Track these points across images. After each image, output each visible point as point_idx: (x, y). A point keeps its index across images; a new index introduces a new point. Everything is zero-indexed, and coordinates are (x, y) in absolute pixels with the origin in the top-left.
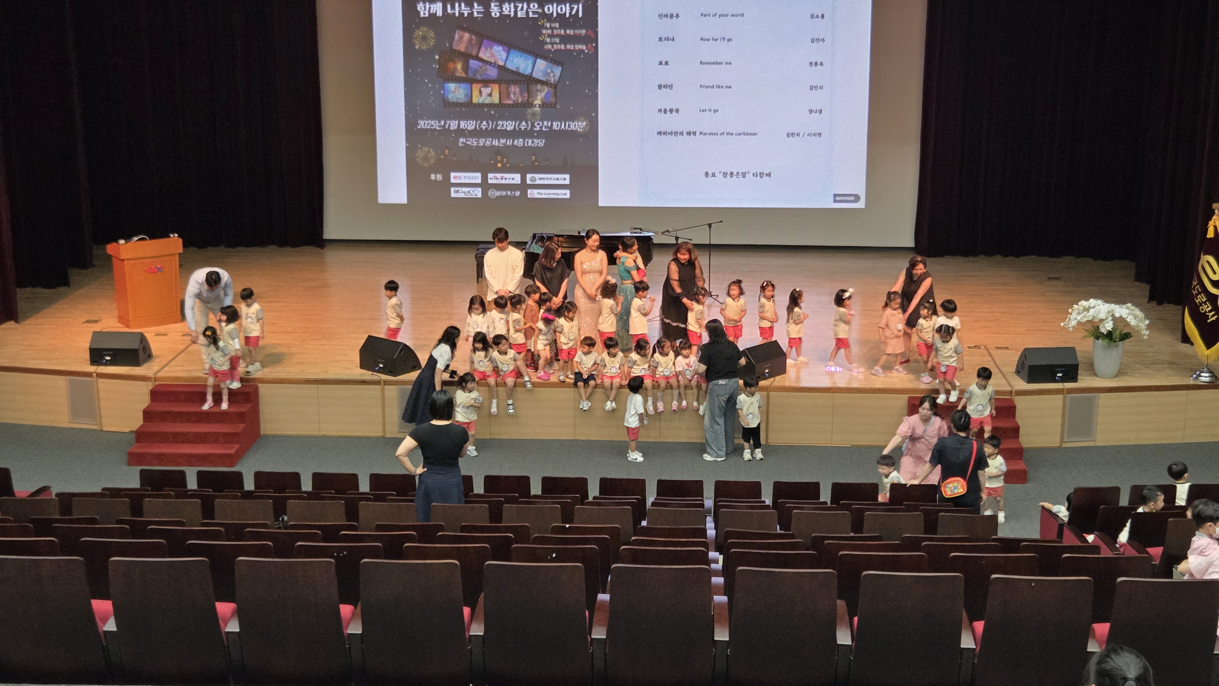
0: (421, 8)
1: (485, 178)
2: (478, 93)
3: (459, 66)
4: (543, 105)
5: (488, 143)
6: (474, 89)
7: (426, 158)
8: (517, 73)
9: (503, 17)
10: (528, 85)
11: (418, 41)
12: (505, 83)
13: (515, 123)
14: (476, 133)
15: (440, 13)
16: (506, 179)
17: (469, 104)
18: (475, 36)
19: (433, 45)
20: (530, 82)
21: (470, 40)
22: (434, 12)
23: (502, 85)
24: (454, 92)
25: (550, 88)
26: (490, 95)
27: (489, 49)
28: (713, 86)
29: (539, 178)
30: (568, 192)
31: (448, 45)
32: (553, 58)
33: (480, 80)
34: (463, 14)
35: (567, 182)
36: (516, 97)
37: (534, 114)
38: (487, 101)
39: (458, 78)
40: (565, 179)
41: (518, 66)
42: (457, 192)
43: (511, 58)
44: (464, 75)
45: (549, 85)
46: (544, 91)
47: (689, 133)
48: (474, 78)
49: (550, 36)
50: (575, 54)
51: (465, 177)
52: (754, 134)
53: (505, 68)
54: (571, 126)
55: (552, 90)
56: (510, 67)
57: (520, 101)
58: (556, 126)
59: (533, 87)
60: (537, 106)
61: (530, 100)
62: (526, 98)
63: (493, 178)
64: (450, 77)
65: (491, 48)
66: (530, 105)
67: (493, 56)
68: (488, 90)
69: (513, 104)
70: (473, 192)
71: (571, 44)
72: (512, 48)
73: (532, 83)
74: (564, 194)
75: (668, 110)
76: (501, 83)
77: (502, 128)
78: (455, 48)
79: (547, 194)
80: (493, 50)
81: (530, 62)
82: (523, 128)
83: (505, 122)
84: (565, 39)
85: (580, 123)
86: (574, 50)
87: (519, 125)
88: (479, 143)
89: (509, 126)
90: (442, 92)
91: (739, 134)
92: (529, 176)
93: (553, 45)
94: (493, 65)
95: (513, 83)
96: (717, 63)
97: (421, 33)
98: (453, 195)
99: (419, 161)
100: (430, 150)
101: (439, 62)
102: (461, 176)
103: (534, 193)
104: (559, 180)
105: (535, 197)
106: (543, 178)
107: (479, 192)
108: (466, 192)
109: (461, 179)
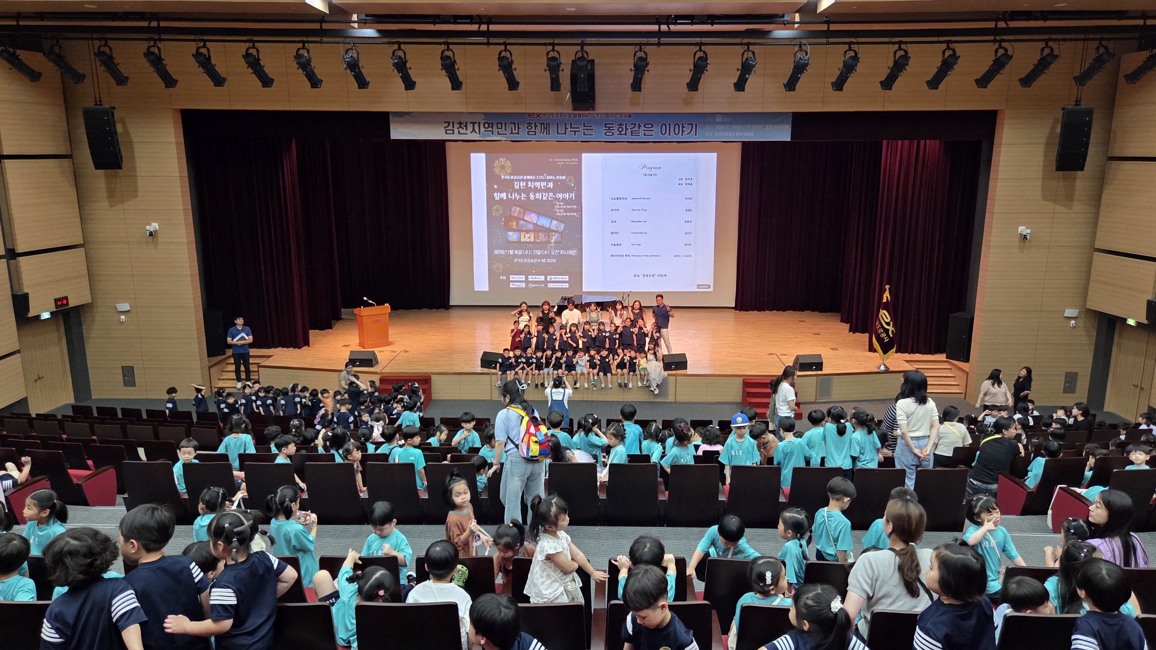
0: (496, 195)
1: (527, 278)
2: (524, 236)
3: (514, 224)
4: (555, 243)
5: (528, 261)
6: (521, 234)
7: (498, 268)
8: (542, 227)
9: (536, 200)
11: (494, 211)
12: (537, 232)
13: (542, 252)
14: (523, 256)
15: (505, 198)
16: (537, 279)
17: (519, 242)
18: (522, 209)
19: (502, 214)
20: (549, 231)
21: (520, 211)
22: (502, 197)
24: (511, 236)
25: (559, 234)
26: (529, 238)
28: (638, 232)
29: (553, 278)
31: (509, 213)
32: (560, 220)
33: (524, 230)
34: (517, 198)
35: (567, 280)
36: (542, 238)
37: (551, 247)
38: (528, 240)
39: (513, 230)
40: (566, 278)
41: (543, 224)
42: (513, 285)
43: (539, 220)
44: (517, 228)
46: (556, 235)
47: (626, 256)
48: (522, 229)
49: (558, 209)
50: (572, 218)
52: (657, 256)
53: (537, 224)
54: (569, 253)
55: (560, 236)
56: (539, 224)
57: (544, 241)
58: (562, 252)
59: (551, 234)
60: (553, 243)
61: (549, 240)
62: (547, 238)
63: (531, 278)
64: (510, 229)
65: (530, 215)
66: (549, 242)
67: (531, 219)
68: (529, 235)
69: (541, 242)
70: (521, 285)
71: (569, 212)
72: (540, 215)
74: (565, 286)
75: (616, 244)
76: (535, 232)
77: (535, 254)
78: (512, 215)
79: (557, 286)
81: (549, 221)
82: (545, 254)
83: (537, 251)
84: (566, 211)
85: (573, 251)
86: (571, 216)
87: (544, 252)
88: (524, 261)
89: (539, 253)
90: (506, 236)
91: (650, 256)
92: (548, 277)
93: (560, 213)
94: (531, 223)
95: (541, 232)
96: (639, 221)
97: (495, 208)
98: (511, 286)
99: (494, 270)
100: (500, 264)
101: (505, 222)
102: (516, 277)
103: (551, 285)
104: (563, 279)
105: (551, 287)
106: (555, 278)
107: (524, 285)
108: (517, 285)
109: (516, 279)
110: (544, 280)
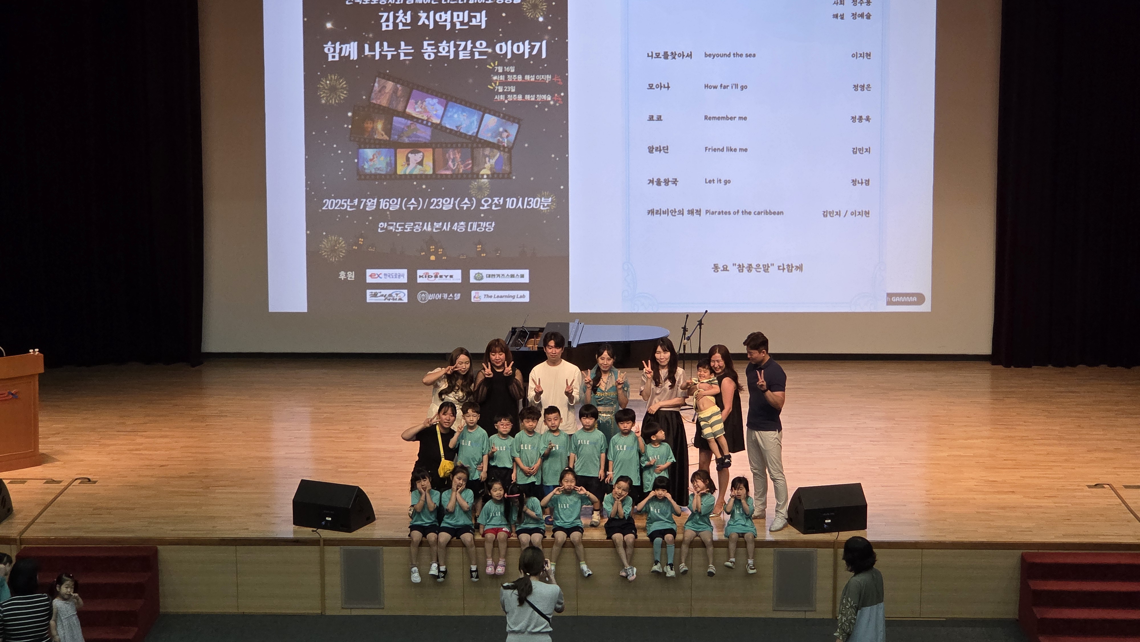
0: (329, 49)
1: (412, 276)
2: (405, 160)
3: (380, 126)
4: (493, 176)
5: (418, 229)
6: (398, 155)
7: (333, 250)
9: (439, 60)
10: (472, 149)
11: (324, 92)
12: (441, 147)
13: (455, 200)
14: (401, 215)
15: (354, 56)
16: (441, 276)
18: (402, 85)
19: (345, 98)
20: (475, 145)
21: (395, 91)
22: (347, 55)
23: (437, 150)
24: (371, 160)
25: (502, 153)
26: (421, 163)
27: (420, 102)
28: (723, 148)
29: (487, 275)
30: (527, 293)
31: (364, 97)
32: (507, 113)
33: (407, 143)
34: (387, 55)
35: (526, 280)
36: (456, 164)
37: (480, 188)
38: (416, 172)
39: (377, 142)
40: (523, 276)
41: (458, 125)
42: (375, 295)
43: (449, 114)
44: (386, 137)
45: (502, 149)
46: (494, 157)
47: (691, 212)
48: (399, 141)
49: (502, 84)
50: (537, 106)
51: (385, 275)
52: (778, 213)
53: (442, 127)
54: (531, 203)
55: (506, 155)
56: (448, 126)
57: (461, 171)
58: (510, 203)
59: (480, 152)
60: (485, 177)
61: (476, 169)
62: (470, 166)
64: (367, 141)
65: (423, 101)
66: (475, 176)
67: (426, 111)
68: (418, 157)
69: (451, 175)
70: (397, 294)
71: (531, 94)
72: (451, 101)
73: (478, 147)
74: (521, 297)
75: (662, 180)
76: (437, 147)
77: (437, 207)
78: (374, 102)
79: (498, 297)
80: (425, 103)
82: (465, 206)
83: (441, 200)
84: (523, 88)
85: (543, 199)
86: (535, 102)
87: (459, 203)
88: (405, 229)
89: (447, 204)
90: (356, 161)
91: (759, 213)
92: (473, 273)
93: (506, 96)
94: (425, 122)
95: (451, 147)
96: (727, 118)
97: (328, 82)
98: (369, 299)
99: (324, 254)
100: (339, 239)
101: (352, 120)
102: (381, 274)
103: (480, 295)
104: (514, 277)
105: (481, 301)
106: (492, 275)
107: (405, 295)
108: (387, 296)
109: (381, 278)
110: (460, 281)
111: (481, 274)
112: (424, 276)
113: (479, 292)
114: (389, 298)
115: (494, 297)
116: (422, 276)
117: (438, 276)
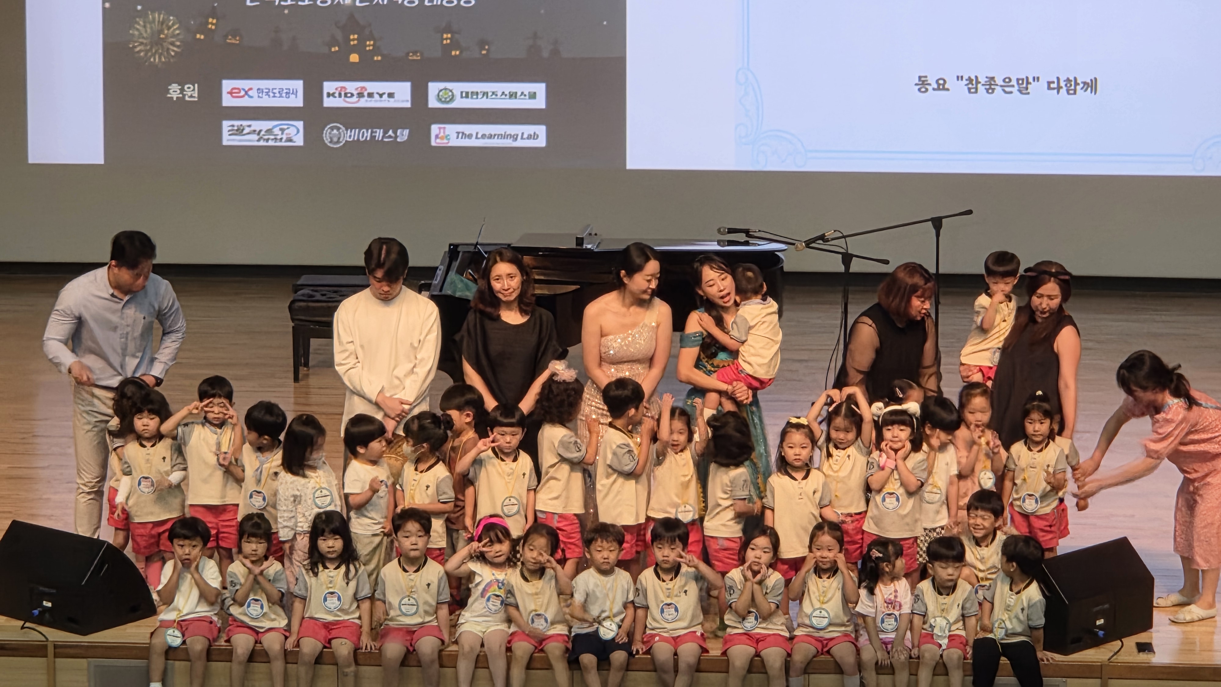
1: (313, 94)
7: (157, 41)
16: (370, 95)
29: (462, 94)
30: (541, 130)
35: (540, 103)
40: (534, 94)
42: (239, 131)
51: (260, 91)
70: (282, 130)
74: (529, 137)
79: (484, 136)
92: (434, 88)
98: (228, 140)
99: (138, 49)
100: (168, 18)
102: (251, 89)
103: (447, 133)
104: (516, 98)
105: (450, 145)
106: (472, 93)
107: (298, 131)
108: (263, 133)
109: (251, 97)
110: (408, 105)
111: (451, 91)
112: (337, 95)
113: (447, 126)
114: (266, 137)
115: (477, 138)
116: (333, 95)
117: (366, 94)
